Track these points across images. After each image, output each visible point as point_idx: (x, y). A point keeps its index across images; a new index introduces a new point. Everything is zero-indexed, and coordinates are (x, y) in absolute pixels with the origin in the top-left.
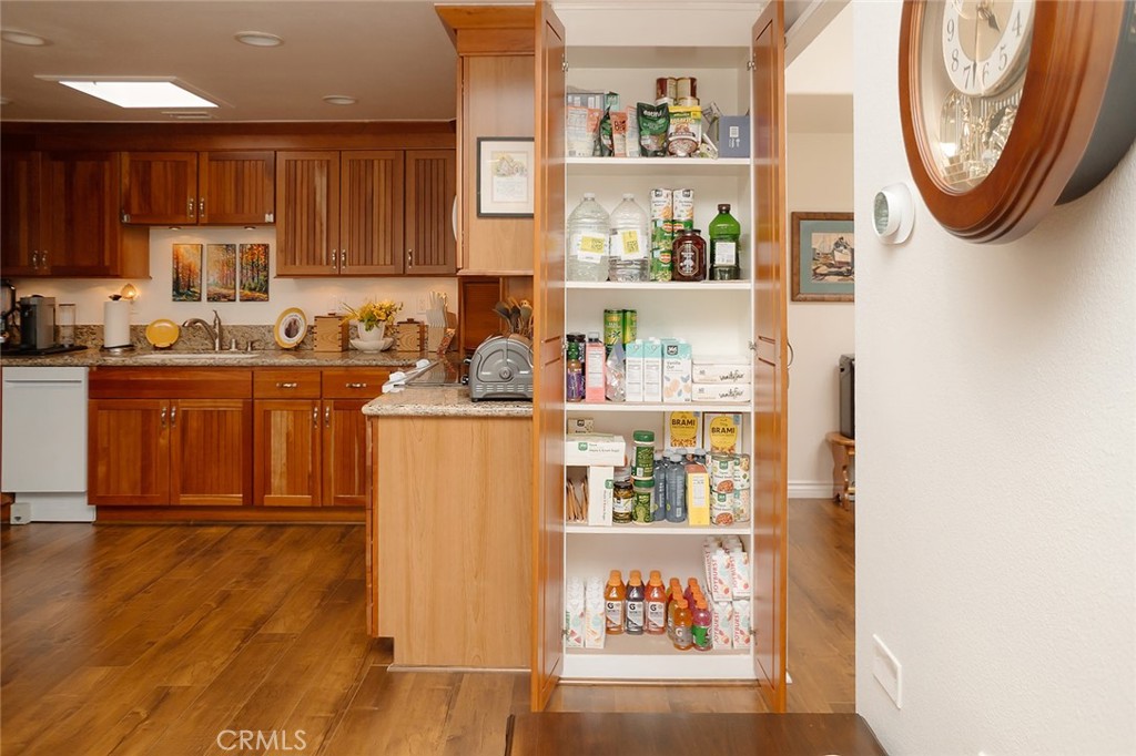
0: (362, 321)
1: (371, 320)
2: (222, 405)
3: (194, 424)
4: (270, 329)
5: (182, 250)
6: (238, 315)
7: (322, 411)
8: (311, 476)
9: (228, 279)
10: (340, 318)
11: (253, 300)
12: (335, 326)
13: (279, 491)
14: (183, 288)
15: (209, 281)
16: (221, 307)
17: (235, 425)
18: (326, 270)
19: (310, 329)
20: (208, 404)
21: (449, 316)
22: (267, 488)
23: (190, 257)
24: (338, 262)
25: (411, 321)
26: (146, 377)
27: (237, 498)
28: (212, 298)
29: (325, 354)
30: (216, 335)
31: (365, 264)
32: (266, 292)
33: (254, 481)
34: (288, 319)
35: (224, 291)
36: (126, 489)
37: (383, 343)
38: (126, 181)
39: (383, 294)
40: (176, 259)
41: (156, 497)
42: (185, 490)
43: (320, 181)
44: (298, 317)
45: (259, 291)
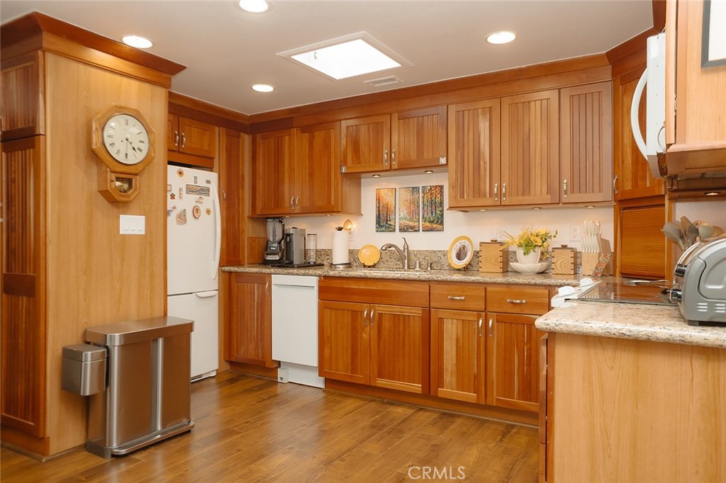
0: (520, 246)
1: (528, 245)
2: (407, 311)
3: (387, 324)
4: (445, 254)
5: (382, 193)
6: (421, 242)
7: (486, 322)
8: (476, 377)
9: (413, 213)
10: (501, 244)
11: (432, 230)
12: (496, 252)
13: (449, 389)
14: (383, 223)
15: (400, 216)
16: (409, 236)
17: (416, 329)
18: (489, 202)
19: (476, 254)
20: (396, 310)
21: (604, 243)
22: (440, 383)
23: (388, 198)
24: (500, 194)
25: (564, 247)
26: (354, 286)
27: (417, 387)
28: (402, 230)
29: (489, 273)
30: (404, 257)
31: (523, 195)
32: (442, 223)
33: (431, 377)
34: (458, 245)
35: (411, 224)
36: (342, 373)
37: (539, 266)
38: (344, 142)
39: (538, 223)
40: (378, 200)
41: (360, 378)
42: (380, 375)
43: (484, 126)
44: (467, 243)
45: (436, 223)
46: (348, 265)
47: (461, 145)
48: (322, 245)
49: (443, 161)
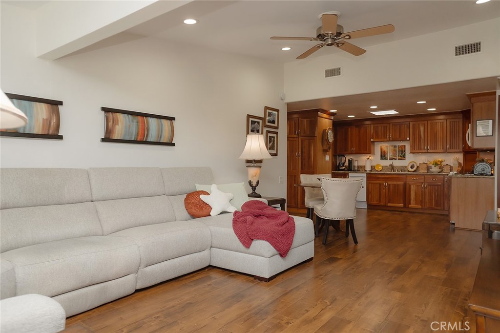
0: (433, 164)
1: (436, 164)
2: (399, 183)
3: (391, 187)
4: (406, 167)
5: (383, 147)
6: (397, 163)
7: (424, 185)
8: (421, 201)
9: (395, 154)
10: (427, 164)
11: (402, 159)
12: (425, 166)
13: (413, 205)
14: (383, 156)
15: (389, 155)
16: (393, 161)
17: (401, 188)
18: (424, 151)
19: (418, 167)
20: (395, 183)
21: (460, 164)
22: (410, 203)
23: (385, 149)
24: (427, 149)
25: (447, 165)
26: (380, 176)
27: (402, 205)
28: (390, 159)
29: (423, 171)
30: (392, 167)
31: (435, 150)
32: (405, 157)
33: (407, 201)
34: (411, 164)
35: (394, 157)
36: (375, 202)
37: (439, 170)
38: (372, 131)
39: (439, 157)
40: (381, 149)
41: (382, 203)
42: (389, 203)
43: (422, 129)
44: (414, 164)
45: (403, 157)
46: (371, 171)
47: (414, 134)
48: (360, 164)
49: (408, 139)
